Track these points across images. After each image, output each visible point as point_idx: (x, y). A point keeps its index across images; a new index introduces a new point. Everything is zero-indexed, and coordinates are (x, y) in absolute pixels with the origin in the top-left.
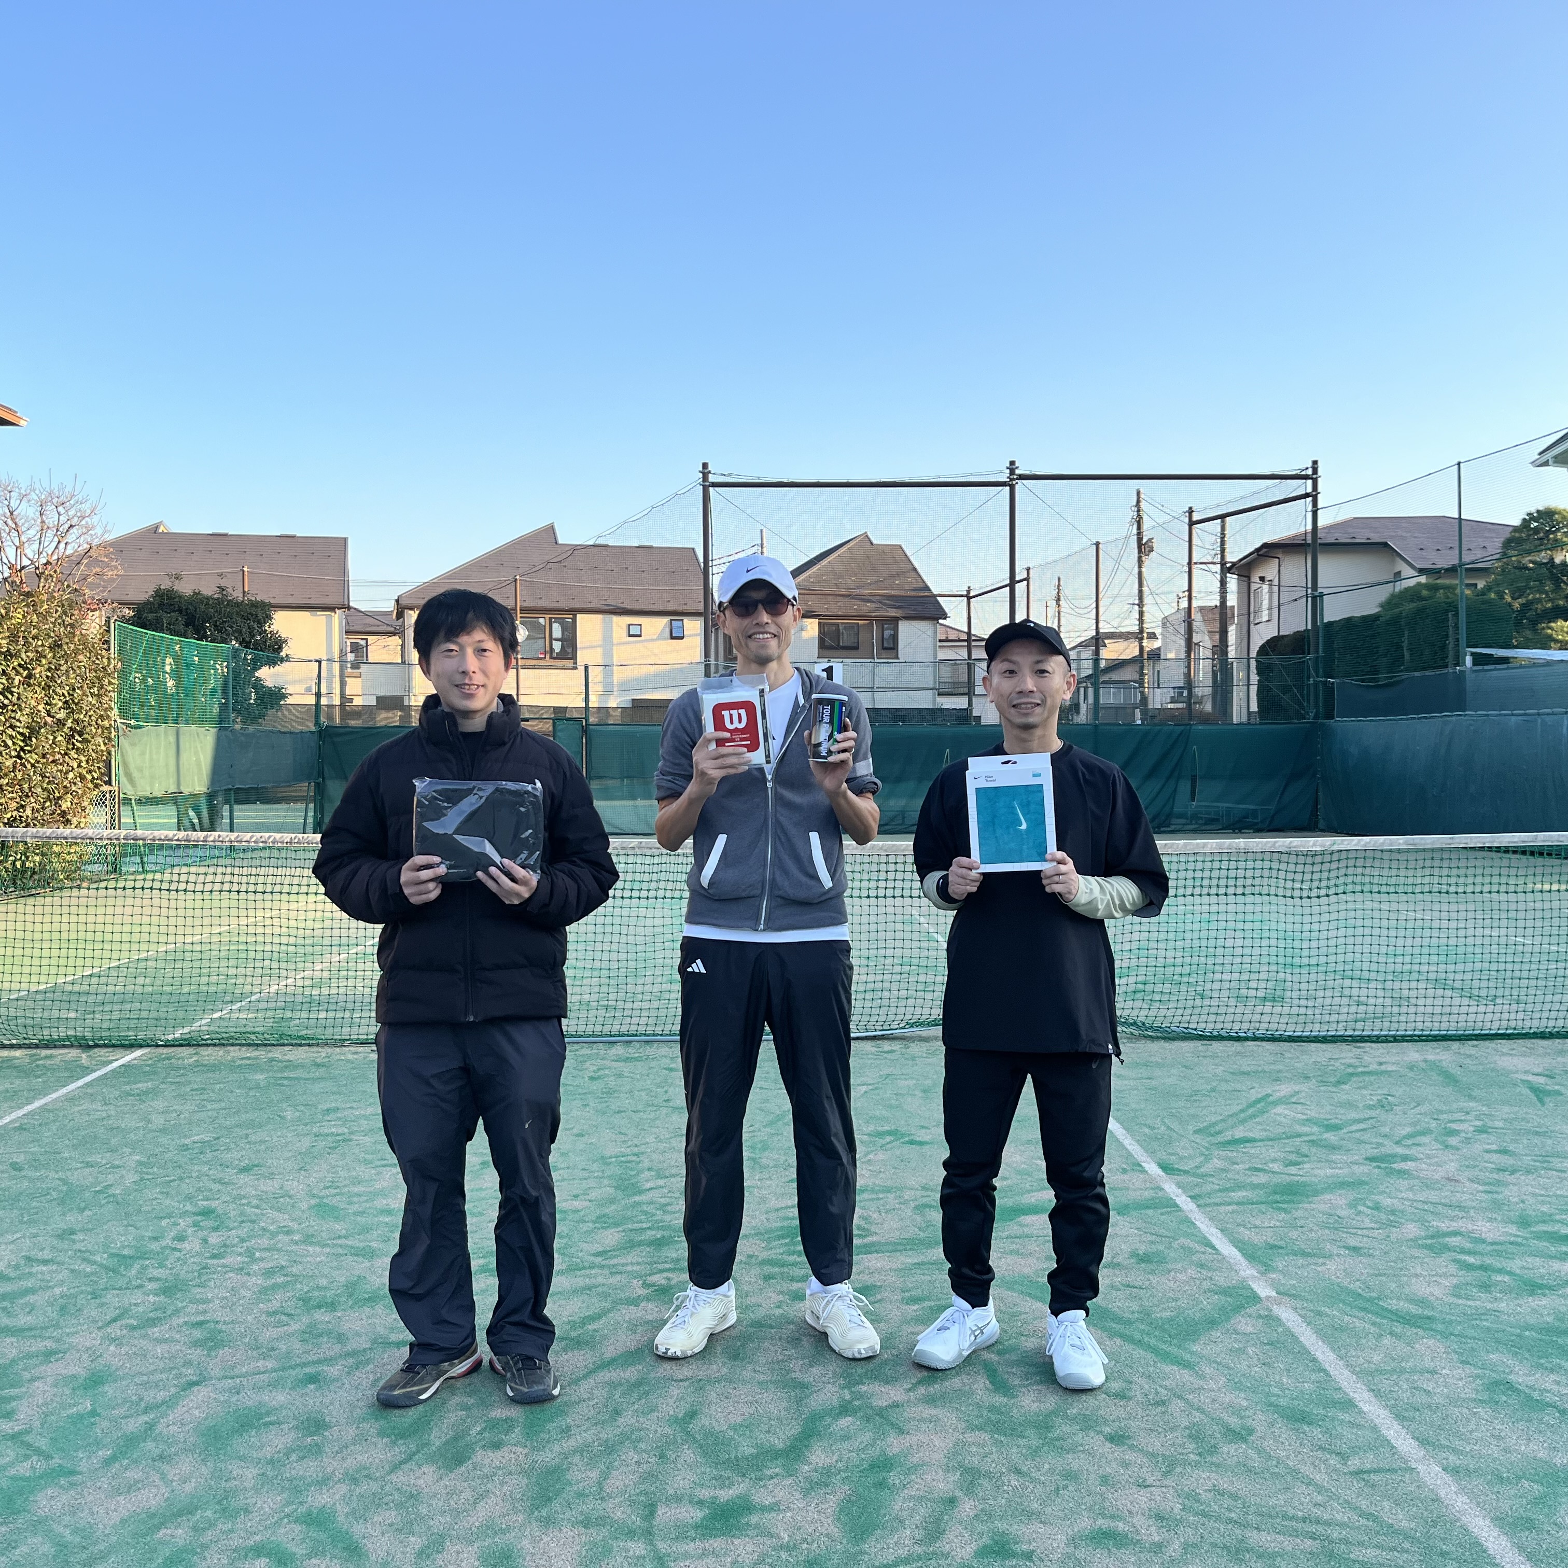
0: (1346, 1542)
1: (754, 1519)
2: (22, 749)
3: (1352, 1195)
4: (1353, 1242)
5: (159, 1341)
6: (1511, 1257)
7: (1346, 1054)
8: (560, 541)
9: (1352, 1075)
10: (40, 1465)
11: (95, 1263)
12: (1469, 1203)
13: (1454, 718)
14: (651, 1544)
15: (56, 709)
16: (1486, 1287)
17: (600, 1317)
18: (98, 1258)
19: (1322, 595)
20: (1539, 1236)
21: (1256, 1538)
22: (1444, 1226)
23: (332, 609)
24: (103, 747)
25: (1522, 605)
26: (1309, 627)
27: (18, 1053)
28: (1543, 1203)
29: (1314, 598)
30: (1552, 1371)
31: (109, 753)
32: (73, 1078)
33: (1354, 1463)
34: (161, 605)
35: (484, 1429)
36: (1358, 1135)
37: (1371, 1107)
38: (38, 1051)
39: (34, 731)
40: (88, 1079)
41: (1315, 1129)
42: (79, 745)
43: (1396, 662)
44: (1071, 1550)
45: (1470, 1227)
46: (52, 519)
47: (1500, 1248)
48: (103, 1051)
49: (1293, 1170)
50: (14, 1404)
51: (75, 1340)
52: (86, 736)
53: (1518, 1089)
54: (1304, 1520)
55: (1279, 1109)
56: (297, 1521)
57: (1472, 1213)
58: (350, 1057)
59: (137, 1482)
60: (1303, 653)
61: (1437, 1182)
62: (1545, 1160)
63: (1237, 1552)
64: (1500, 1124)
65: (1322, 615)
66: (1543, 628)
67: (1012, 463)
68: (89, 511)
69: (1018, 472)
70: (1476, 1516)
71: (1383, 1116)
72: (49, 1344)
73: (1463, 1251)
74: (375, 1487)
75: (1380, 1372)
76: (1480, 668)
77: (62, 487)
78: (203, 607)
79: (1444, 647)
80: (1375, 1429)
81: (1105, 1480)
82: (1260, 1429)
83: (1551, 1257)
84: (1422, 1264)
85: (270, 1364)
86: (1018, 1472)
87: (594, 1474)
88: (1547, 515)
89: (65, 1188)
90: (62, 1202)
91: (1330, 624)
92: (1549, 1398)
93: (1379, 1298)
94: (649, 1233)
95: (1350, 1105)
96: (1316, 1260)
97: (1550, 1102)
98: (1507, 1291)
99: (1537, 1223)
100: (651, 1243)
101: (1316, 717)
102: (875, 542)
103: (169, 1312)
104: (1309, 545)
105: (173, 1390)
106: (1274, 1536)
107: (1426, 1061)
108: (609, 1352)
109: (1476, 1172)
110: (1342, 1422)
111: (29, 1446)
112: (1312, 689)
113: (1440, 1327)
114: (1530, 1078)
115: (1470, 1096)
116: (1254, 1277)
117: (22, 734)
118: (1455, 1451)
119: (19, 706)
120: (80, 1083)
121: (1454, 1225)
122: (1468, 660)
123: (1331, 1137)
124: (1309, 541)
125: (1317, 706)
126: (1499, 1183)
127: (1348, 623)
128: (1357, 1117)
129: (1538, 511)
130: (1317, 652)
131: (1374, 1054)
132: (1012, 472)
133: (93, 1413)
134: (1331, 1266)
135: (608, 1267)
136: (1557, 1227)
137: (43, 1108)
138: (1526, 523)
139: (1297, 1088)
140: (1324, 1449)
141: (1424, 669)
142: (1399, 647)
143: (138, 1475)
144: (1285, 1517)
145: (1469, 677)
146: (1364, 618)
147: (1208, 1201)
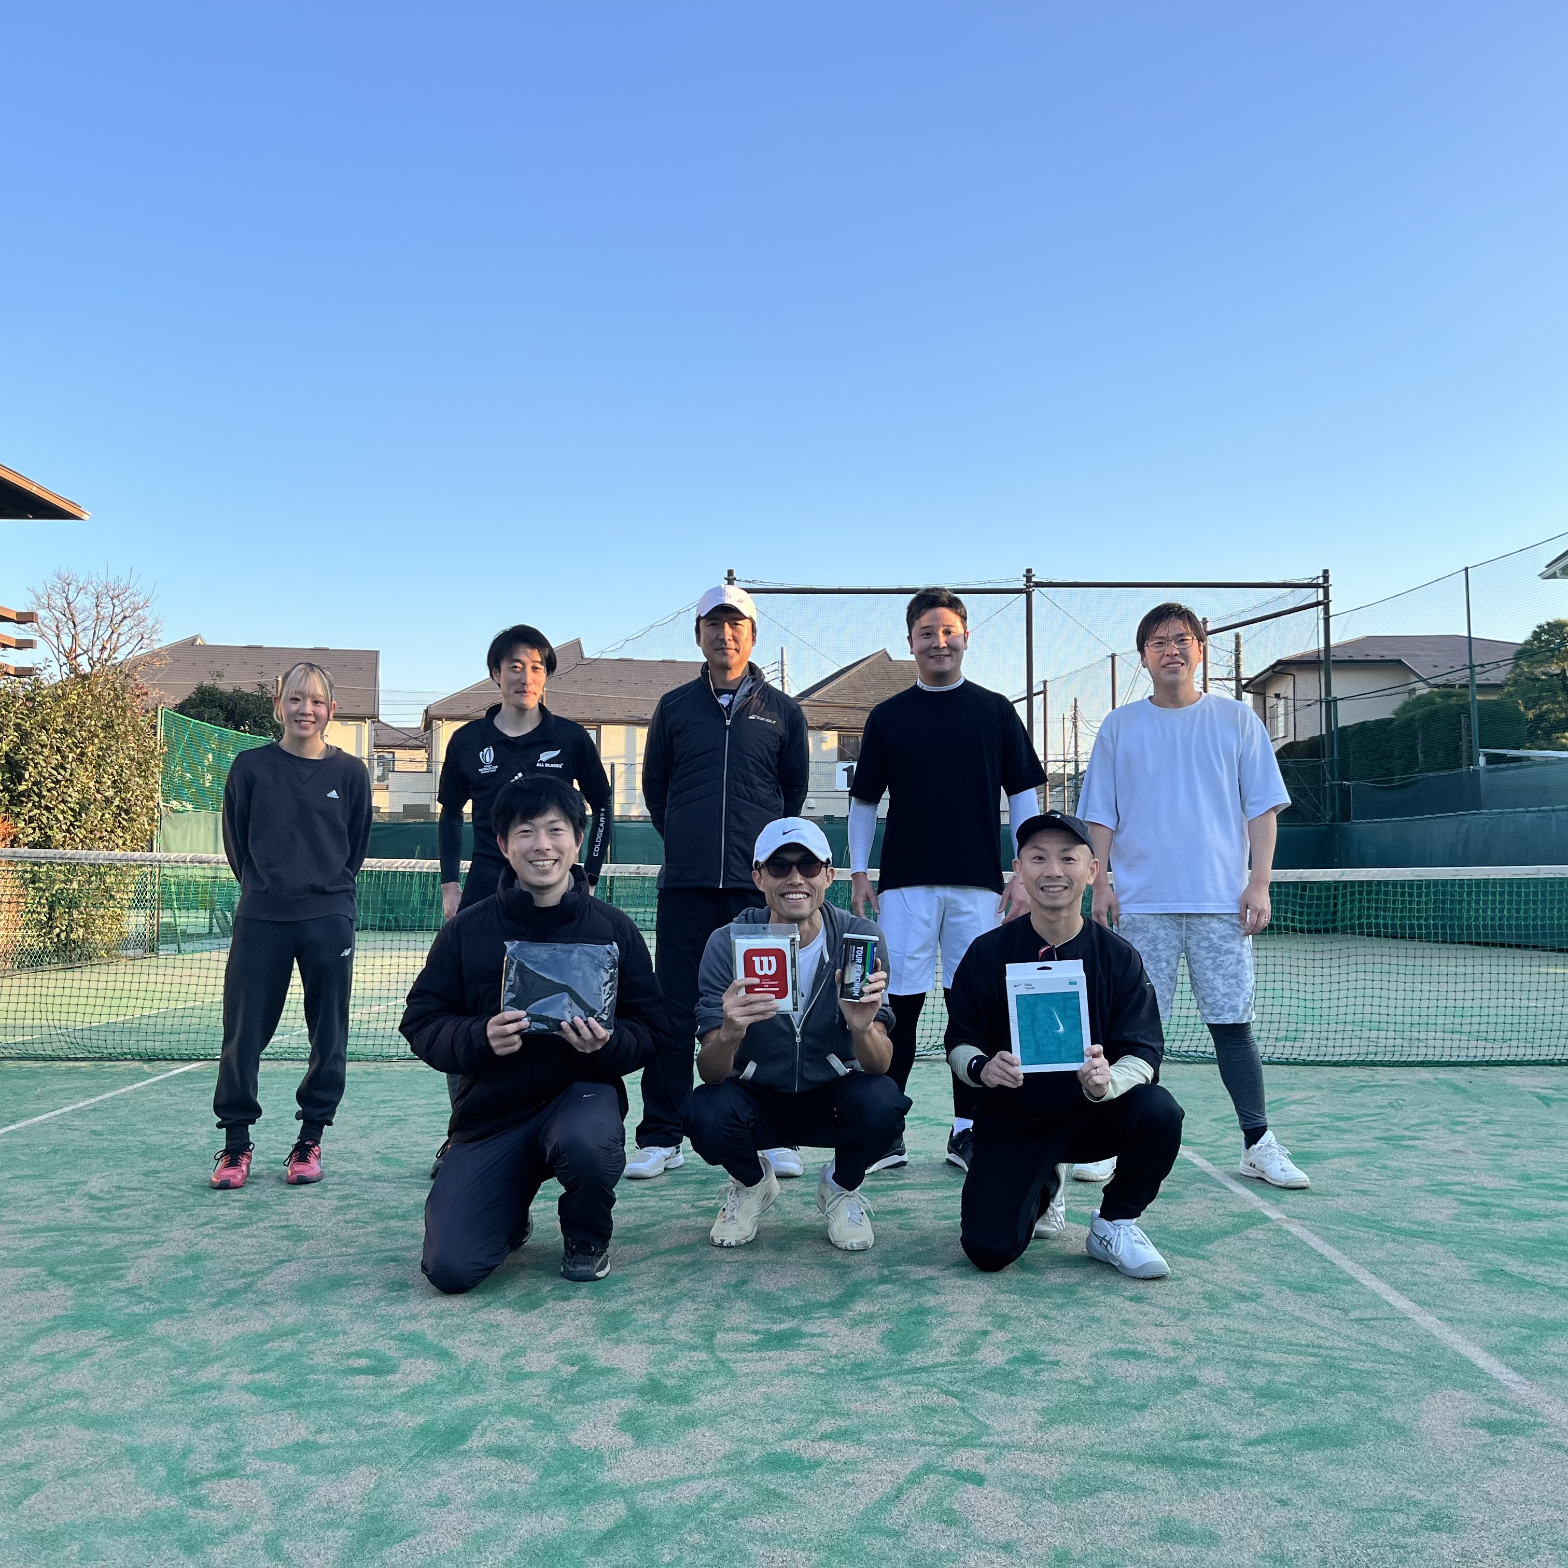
0: (1346, 1359)
1: (804, 1341)
2: (72, 824)
3: (1359, 1160)
4: (1360, 1187)
5: (246, 1236)
6: (1511, 1197)
7: (1362, 1074)
8: (586, 656)
9: (1363, 1086)
10: (153, 1308)
11: (180, 1190)
12: (1473, 1166)
13: (1469, 817)
14: (712, 1353)
15: (105, 787)
16: (1486, 1216)
17: (653, 1225)
18: (183, 1187)
19: (1335, 700)
20: (1539, 1186)
21: (1260, 1355)
22: (1447, 1179)
23: (362, 719)
24: (147, 827)
25: (1536, 716)
26: (1324, 733)
27: (83, 1064)
28: (1543, 1167)
29: (1328, 703)
30: (1544, 1264)
31: (152, 833)
32: (137, 1080)
33: (1355, 1314)
34: (203, 701)
35: (553, 1289)
36: (1369, 1124)
37: (1381, 1107)
38: (102, 1063)
39: (84, 807)
40: (153, 1080)
41: (1327, 1120)
42: (124, 823)
43: (1412, 763)
44: (1094, 1360)
45: (1473, 1179)
46: (106, 612)
47: (1499, 1193)
48: (163, 1063)
49: (1306, 1144)
50: (122, 1272)
51: (171, 1235)
52: (132, 815)
53: (1525, 1097)
54: (1308, 1346)
55: (1292, 1107)
56: (392, 1338)
57: (1475, 1171)
58: (398, 1068)
59: (242, 1317)
60: (1319, 757)
61: (1443, 1152)
62: (1549, 1142)
63: (1245, 1363)
64: (1507, 1119)
65: (1336, 719)
66: (1558, 738)
67: (1029, 571)
68: (142, 603)
69: (1034, 579)
70: (1466, 1345)
71: (1393, 1112)
72: (148, 1238)
73: (1464, 1194)
74: (459, 1321)
75: (1383, 1263)
76: (1493, 766)
77: (119, 579)
78: (243, 703)
79: (1457, 749)
80: (1375, 1295)
81: (1125, 1322)
82: (1269, 1295)
83: (1549, 1199)
84: (1426, 1201)
85: (352, 1251)
86: (1045, 1317)
87: (657, 1316)
88: (1555, 628)
89: (144, 1146)
90: (144, 1153)
91: (1345, 728)
92: (1539, 1280)
93: (1383, 1220)
94: (694, 1176)
95: (1362, 1105)
96: (1325, 1198)
97: (1555, 1107)
98: (1506, 1217)
99: (1536, 1179)
100: (696, 1182)
101: (1333, 819)
102: (894, 658)
103: (254, 1220)
104: (1322, 662)
105: (267, 1265)
106: (1279, 1354)
107: (1437, 1079)
108: (664, 1244)
109: (1481, 1147)
110: (1345, 1292)
111: (141, 1296)
112: (1328, 791)
113: (1440, 1238)
114: (1538, 1090)
115: (1478, 1101)
116: (1264, 1207)
117: (72, 809)
118: (1449, 1309)
119: (72, 781)
120: (145, 1083)
121: (1457, 1179)
122: (1482, 761)
123: (1342, 1125)
124: (1322, 658)
125: (1333, 809)
126: (1501, 1154)
127: (1363, 727)
128: (1368, 1112)
129: (1548, 624)
130: (1332, 755)
131: (1383, 1075)
132: (1029, 579)
133: (196, 1277)
134: (1340, 1201)
135: (659, 1196)
136: (1556, 1181)
137: (113, 1098)
138: (1536, 635)
139: (1310, 1094)
140: (1328, 1306)
141: (1439, 769)
142: (1413, 749)
143: (243, 1313)
144: (1290, 1344)
145: (1483, 776)
146: (1378, 722)
147: (1223, 1162)
